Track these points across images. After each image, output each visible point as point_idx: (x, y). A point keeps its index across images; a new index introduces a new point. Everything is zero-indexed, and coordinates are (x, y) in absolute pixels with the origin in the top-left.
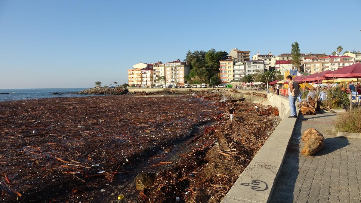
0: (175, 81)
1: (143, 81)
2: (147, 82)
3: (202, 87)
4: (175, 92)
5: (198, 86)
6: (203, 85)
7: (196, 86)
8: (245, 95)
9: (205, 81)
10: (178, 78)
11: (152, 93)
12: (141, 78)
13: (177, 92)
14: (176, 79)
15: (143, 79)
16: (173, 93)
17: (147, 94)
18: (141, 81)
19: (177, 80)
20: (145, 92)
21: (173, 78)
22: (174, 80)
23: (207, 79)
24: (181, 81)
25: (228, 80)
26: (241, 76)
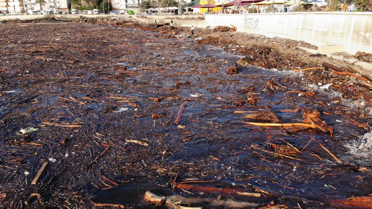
0: (55, 6)
1: (9, 6)
2: (15, 7)
3: (95, 13)
4: (62, 19)
5: (89, 12)
6: (96, 11)
7: (87, 12)
8: (166, 20)
9: (94, 6)
10: (58, 2)
11: (29, 21)
12: (6, 3)
13: (64, 20)
14: (55, 4)
15: (9, 3)
16: (59, 20)
17: (23, 22)
18: (6, 6)
19: (58, 5)
20: (19, 20)
21: (51, 2)
22: (53, 5)
23: (95, 4)
24: (62, 6)
25: (120, 5)
26: (134, 2)
